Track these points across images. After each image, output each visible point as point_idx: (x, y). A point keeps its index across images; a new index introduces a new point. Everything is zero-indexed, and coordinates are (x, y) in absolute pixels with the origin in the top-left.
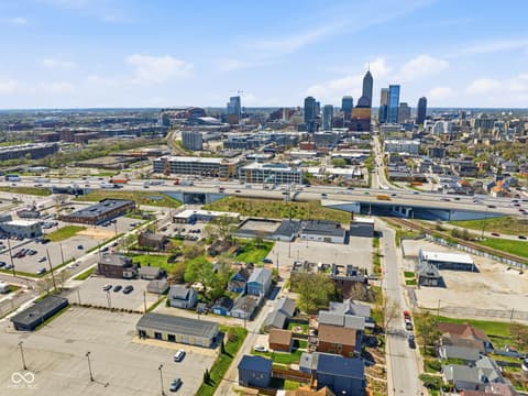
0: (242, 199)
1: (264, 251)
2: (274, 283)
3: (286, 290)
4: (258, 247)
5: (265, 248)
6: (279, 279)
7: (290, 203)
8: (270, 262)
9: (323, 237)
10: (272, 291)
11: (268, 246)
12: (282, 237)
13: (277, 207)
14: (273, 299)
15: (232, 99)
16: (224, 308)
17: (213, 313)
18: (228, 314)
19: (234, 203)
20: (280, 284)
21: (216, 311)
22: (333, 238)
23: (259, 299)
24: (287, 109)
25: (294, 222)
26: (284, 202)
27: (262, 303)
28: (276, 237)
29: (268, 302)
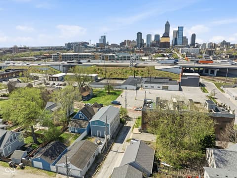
0: (100, 68)
1: (113, 96)
2: (122, 122)
3: (136, 130)
4: (109, 93)
5: (115, 94)
6: (128, 118)
7: (133, 68)
8: (119, 104)
9: (161, 86)
10: (120, 132)
11: (117, 93)
12: (128, 87)
13: (125, 71)
14: (122, 142)
15: (102, 37)
16: (48, 160)
17: (32, 165)
18: (53, 168)
19: (95, 70)
20: (129, 124)
21: (36, 163)
22: (170, 86)
23: (104, 142)
24: (128, 40)
25: (137, 78)
26: (129, 68)
27: (107, 148)
28: (124, 87)
29: (116, 146)
